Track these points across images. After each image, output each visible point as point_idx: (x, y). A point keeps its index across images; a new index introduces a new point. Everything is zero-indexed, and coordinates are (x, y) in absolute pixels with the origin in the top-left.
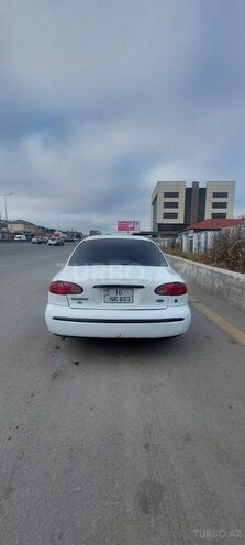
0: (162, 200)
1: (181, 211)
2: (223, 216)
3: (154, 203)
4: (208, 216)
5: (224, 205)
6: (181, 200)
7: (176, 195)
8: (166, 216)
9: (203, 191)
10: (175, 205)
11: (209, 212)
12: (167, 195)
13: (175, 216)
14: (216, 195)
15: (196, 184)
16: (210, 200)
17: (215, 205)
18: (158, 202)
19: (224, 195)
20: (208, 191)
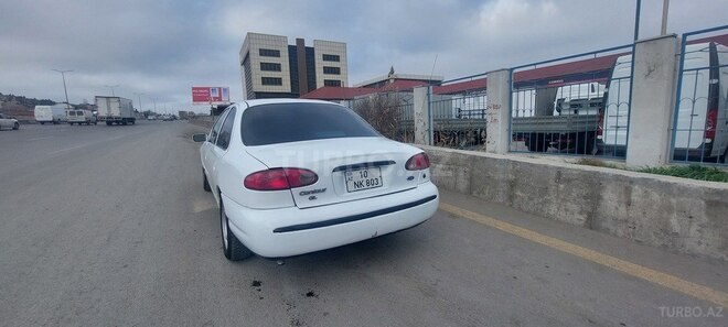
0: (256, 60)
1: (285, 74)
2: (336, 84)
3: (246, 61)
4: (320, 84)
5: (336, 71)
6: (284, 61)
7: (276, 54)
8: (266, 81)
9: (310, 52)
10: (277, 67)
11: (321, 78)
12: (263, 52)
13: (278, 81)
14: (326, 58)
15: (300, 41)
16: (320, 64)
17: (327, 70)
18: (252, 61)
19: (336, 58)
20: (316, 52)
